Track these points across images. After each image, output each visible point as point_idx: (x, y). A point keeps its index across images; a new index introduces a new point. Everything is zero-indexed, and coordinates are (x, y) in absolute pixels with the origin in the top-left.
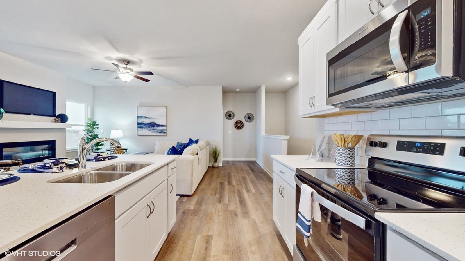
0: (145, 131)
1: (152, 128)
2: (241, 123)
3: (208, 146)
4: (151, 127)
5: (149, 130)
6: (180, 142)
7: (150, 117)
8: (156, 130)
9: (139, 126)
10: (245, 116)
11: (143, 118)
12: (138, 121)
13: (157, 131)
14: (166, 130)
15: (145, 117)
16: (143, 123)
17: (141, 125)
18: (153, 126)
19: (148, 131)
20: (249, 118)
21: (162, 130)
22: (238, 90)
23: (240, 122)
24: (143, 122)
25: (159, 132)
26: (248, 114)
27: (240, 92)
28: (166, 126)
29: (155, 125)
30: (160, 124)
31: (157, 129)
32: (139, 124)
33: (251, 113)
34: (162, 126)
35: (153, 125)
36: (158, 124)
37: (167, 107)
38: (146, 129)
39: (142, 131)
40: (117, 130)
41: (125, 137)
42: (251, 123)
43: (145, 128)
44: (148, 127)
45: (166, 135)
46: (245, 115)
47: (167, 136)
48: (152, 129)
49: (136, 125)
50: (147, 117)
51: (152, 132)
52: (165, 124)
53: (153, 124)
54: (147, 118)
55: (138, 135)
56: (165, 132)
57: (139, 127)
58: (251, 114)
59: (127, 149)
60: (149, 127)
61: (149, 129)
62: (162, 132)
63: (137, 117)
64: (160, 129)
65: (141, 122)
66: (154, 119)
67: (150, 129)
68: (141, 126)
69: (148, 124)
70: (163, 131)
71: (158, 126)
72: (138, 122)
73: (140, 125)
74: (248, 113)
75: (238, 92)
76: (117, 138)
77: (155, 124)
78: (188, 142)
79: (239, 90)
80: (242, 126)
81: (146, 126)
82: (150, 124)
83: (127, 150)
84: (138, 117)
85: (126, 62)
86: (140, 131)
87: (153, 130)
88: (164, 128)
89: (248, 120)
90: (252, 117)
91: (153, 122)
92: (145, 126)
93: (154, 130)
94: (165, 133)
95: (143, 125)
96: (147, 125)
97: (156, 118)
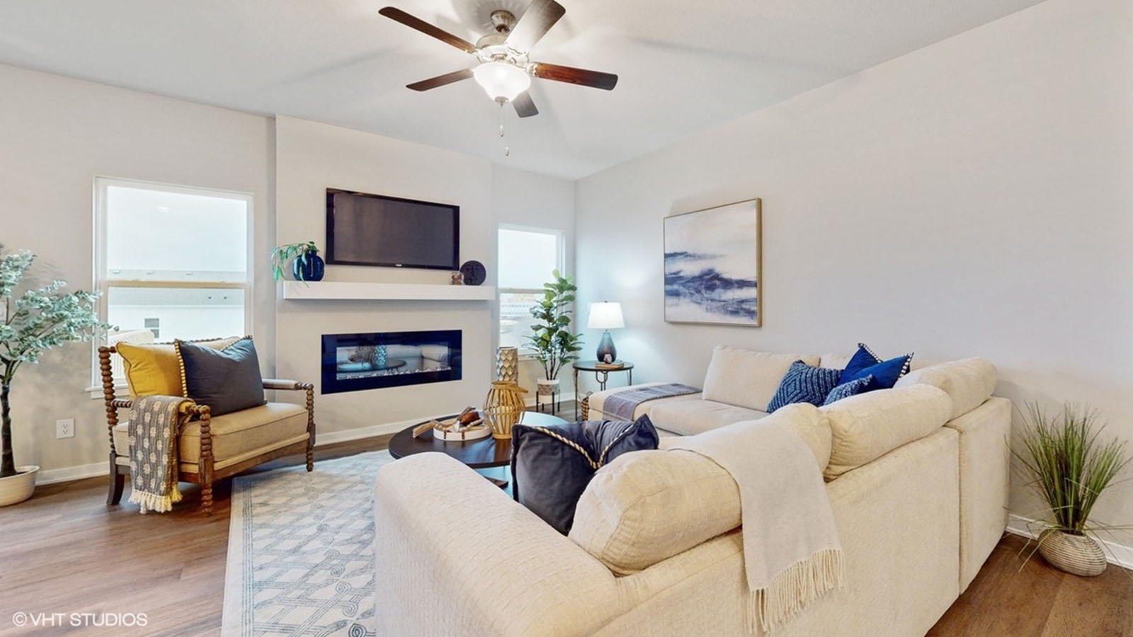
0: (687, 309)
1: (706, 295)
3: (1000, 402)
4: (703, 291)
5: (698, 303)
6: (810, 361)
7: (701, 252)
8: (720, 301)
9: (669, 288)
11: (679, 257)
12: (667, 272)
13: (724, 307)
14: (759, 300)
15: (685, 254)
16: (681, 278)
17: (672, 285)
18: (711, 288)
19: (694, 306)
21: (742, 302)
24: (678, 272)
25: (731, 309)
28: (755, 285)
29: (717, 282)
30: (735, 277)
31: (724, 298)
32: (668, 281)
34: (742, 284)
35: (710, 283)
36: (725, 276)
37: (760, 202)
38: (687, 300)
39: (677, 305)
40: (606, 302)
41: (628, 326)
43: (685, 296)
44: (693, 292)
45: (755, 322)
47: (760, 325)
48: (707, 299)
49: (661, 286)
50: (690, 252)
51: (708, 310)
52: (751, 275)
53: (709, 280)
54: (690, 256)
55: (667, 320)
56: (754, 308)
57: (669, 294)
59: (630, 368)
60: (698, 292)
61: (697, 297)
62: (742, 309)
63: (663, 256)
64: (733, 299)
65: (674, 274)
66: (713, 257)
67: (699, 300)
68: (675, 287)
69: (694, 279)
70: (744, 306)
71: (728, 284)
72: (665, 275)
76: (607, 330)
77: (717, 277)
78: (841, 365)
81: (689, 288)
82: (701, 277)
83: (632, 370)
84: (666, 256)
86: (672, 305)
87: (710, 302)
88: (751, 293)
91: (711, 271)
92: (684, 287)
93: (712, 300)
94: (750, 313)
95: (680, 284)
96: (691, 284)
97: (721, 256)
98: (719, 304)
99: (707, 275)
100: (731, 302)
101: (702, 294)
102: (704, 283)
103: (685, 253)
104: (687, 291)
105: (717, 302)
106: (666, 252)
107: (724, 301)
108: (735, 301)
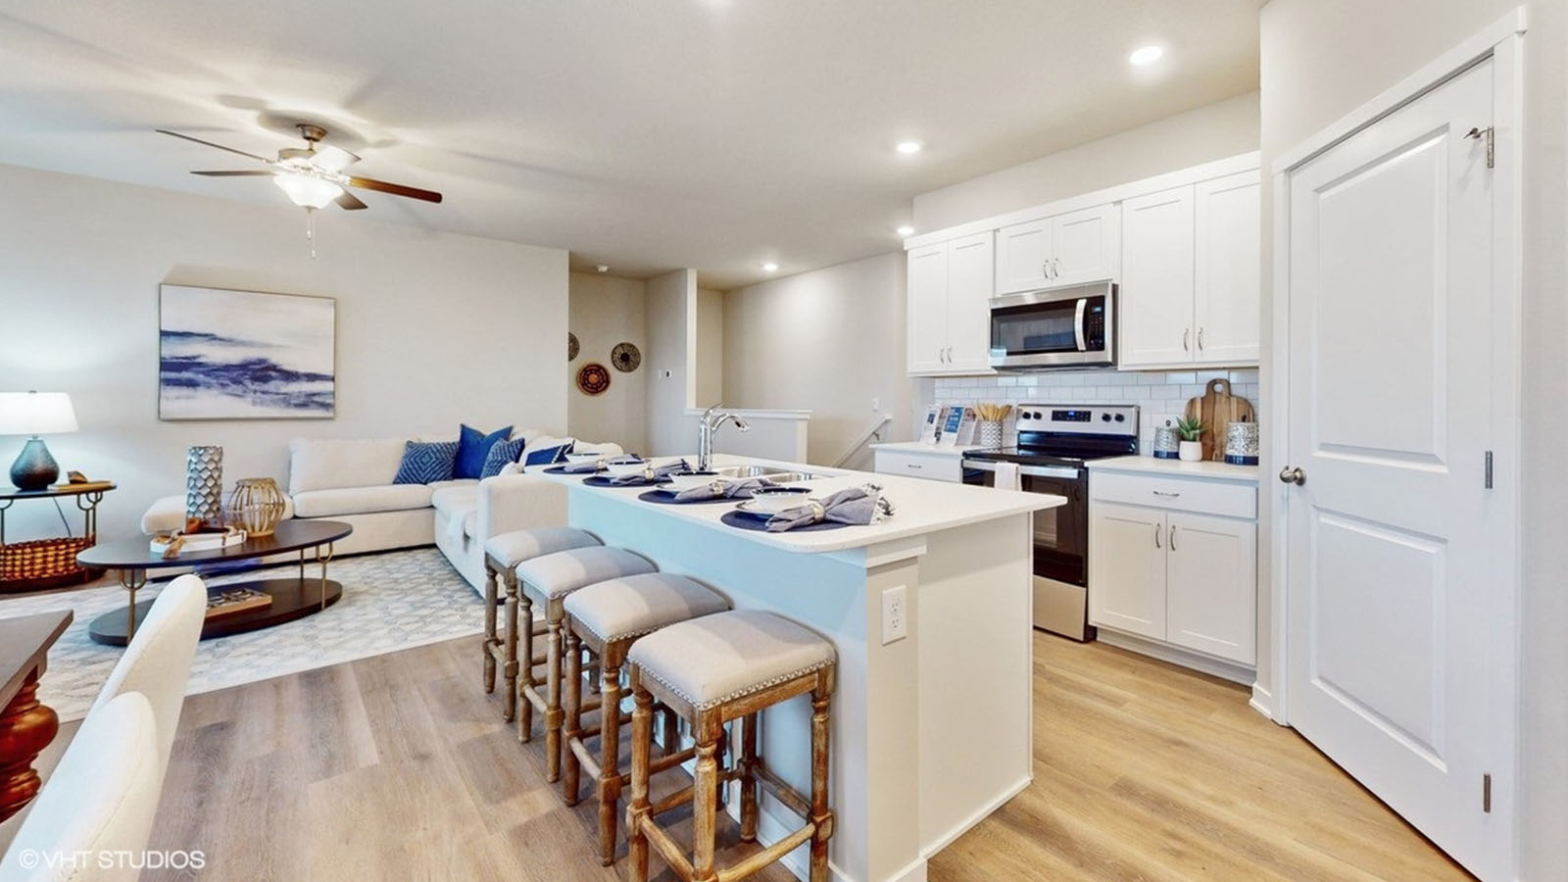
0: (209, 402)
1: (251, 387)
2: (601, 374)
4: (248, 383)
5: (235, 395)
7: (242, 338)
8: (277, 394)
9: (171, 375)
10: (614, 352)
11: (195, 338)
12: (166, 355)
13: (284, 400)
14: (333, 394)
15: (209, 337)
16: (200, 364)
17: (178, 372)
18: (266, 379)
19: (227, 399)
20: (627, 358)
21: (314, 395)
22: (604, 269)
23: (598, 369)
24: (195, 357)
25: (293, 402)
26: (622, 345)
27: (610, 274)
28: (330, 379)
29: (273, 374)
30: (302, 370)
31: (283, 390)
32: (165, 365)
33: (631, 342)
34: (312, 377)
35: (258, 373)
36: (287, 368)
37: (337, 301)
38: (214, 392)
39: (188, 398)
40: (33, 392)
42: (630, 374)
43: (209, 387)
44: (227, 382)
45: (326, 414)
46: (612, 348)
47: (332, 417)
48: (255, 392)
50: (219, 333)
51: (254, 403)
52: (327, 369)
53: (258, 370)
54: (221, 340)
55: (163, 415)
56: (329, 401)
57: (167, 382)
58: (631, 346)
60: (237, 383)
61: (234, 388)
62: (313, 402)
63: (158, 334)
64: (300, 392)
65: (185, 358)
66: (268, 346)
67: (239, 393)
68: (185, 375)
69: (228, 367)
70: (316, 399)
71: (290, 376)
72: (161, 358)
73: (180, 371)
74: (623, 341)
75: (603, 274)
76: (36, 437)
77: (274, 368)
78: (456, 439)
79: (608, 270)
80: (604, 381)
81: (217, 377)
82: (244, 367)
84: (164, 334)
85: (311, 131)
86: (177, 397)
87: (258, 394)
88: (328, 386)
89: (623, 364)
90: (635, 355)
91: (262, 361)
92: (207, 375)
93: (264, 392)
94: (322, 406)
95: (198, 372)
96: (224, 373)
97: (280, 346)
98: (276, 397)
99: (254, 364)
100: (296, 395)
101: (244, 385)
102: (250, 373)
103: (211, 335)
104: (215, 381)
105: (271, 395)
106: (163, 329)
107: (283, 394)
108: (303, 394)
